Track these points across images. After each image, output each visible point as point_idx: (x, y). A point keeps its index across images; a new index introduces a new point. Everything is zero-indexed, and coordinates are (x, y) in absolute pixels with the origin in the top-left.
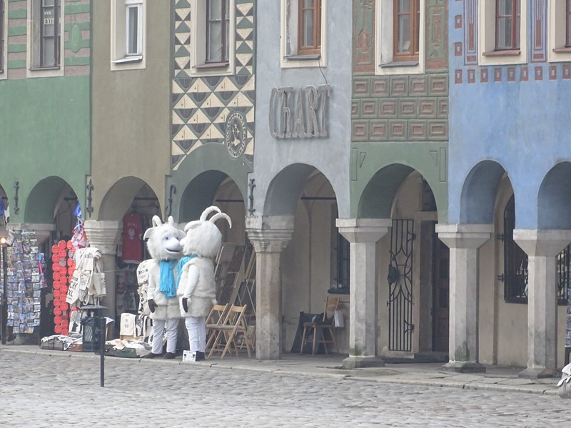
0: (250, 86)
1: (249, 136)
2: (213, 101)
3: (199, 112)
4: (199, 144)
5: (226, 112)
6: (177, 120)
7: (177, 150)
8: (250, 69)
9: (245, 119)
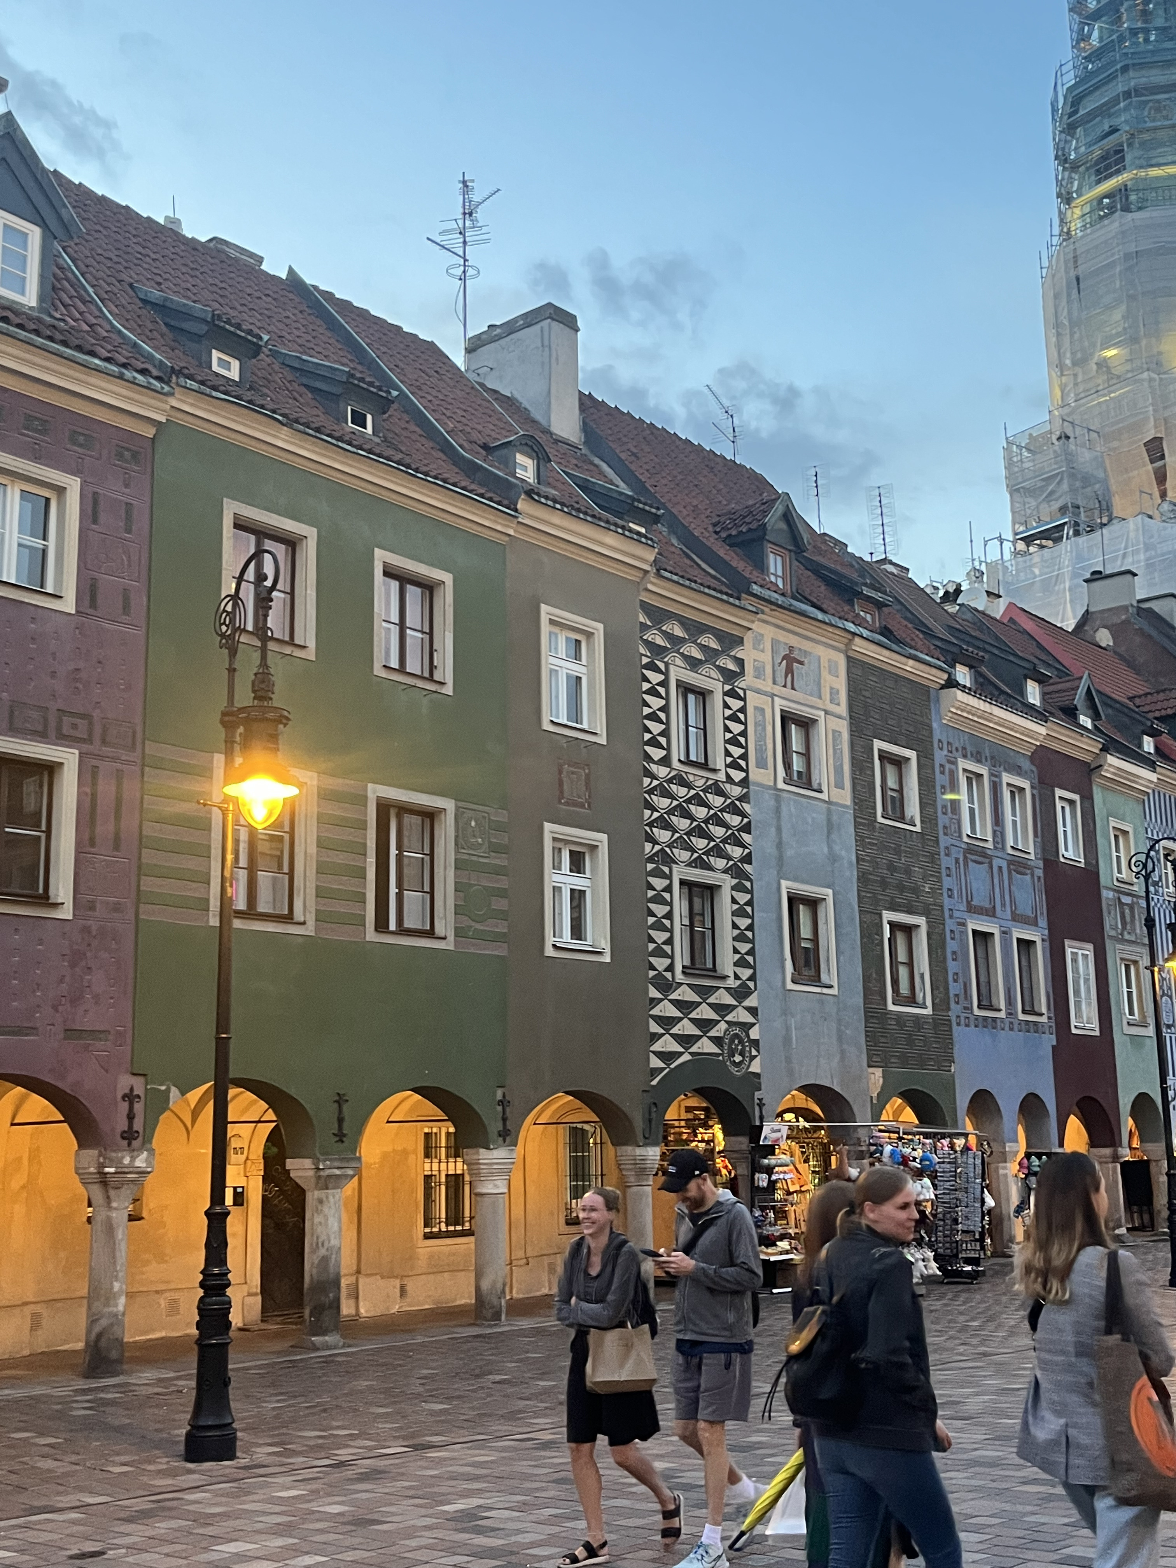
0: (752, 1001)
1: (754, 1052)
2: (705, 1012)
3: (685, 1021)
4: (686, 1057)
5: (723, 1026)
6: (654, 1028)
7: (655, 1062)
8: (751, 984)
9: (748, 1036)
